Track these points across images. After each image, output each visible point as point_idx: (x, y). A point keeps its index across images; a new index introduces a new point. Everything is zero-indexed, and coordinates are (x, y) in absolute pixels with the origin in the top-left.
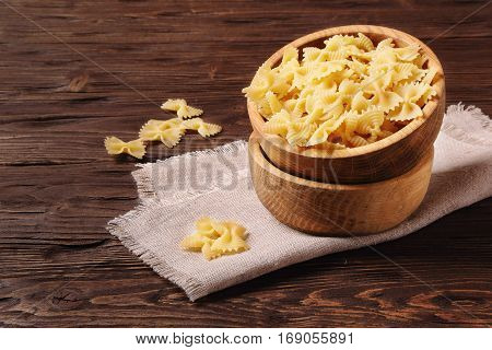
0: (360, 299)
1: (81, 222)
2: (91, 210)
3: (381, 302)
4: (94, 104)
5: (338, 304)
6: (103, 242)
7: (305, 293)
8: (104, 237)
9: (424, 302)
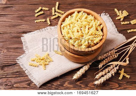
0: (77, 84)
1: (10, 57)
2: (12, 53)
3: (82, 85)
4: (9, 9)
5: (72, 86)
6: (16, 64)
7: (64, 82)
8: (16, 63)
9: (91, 85)
